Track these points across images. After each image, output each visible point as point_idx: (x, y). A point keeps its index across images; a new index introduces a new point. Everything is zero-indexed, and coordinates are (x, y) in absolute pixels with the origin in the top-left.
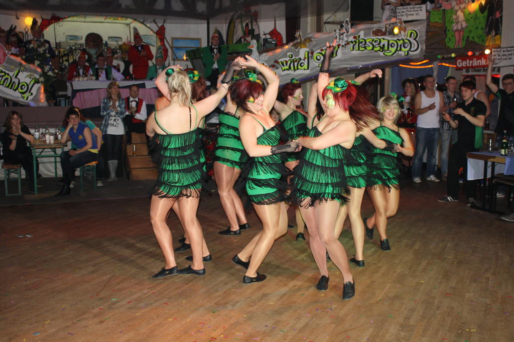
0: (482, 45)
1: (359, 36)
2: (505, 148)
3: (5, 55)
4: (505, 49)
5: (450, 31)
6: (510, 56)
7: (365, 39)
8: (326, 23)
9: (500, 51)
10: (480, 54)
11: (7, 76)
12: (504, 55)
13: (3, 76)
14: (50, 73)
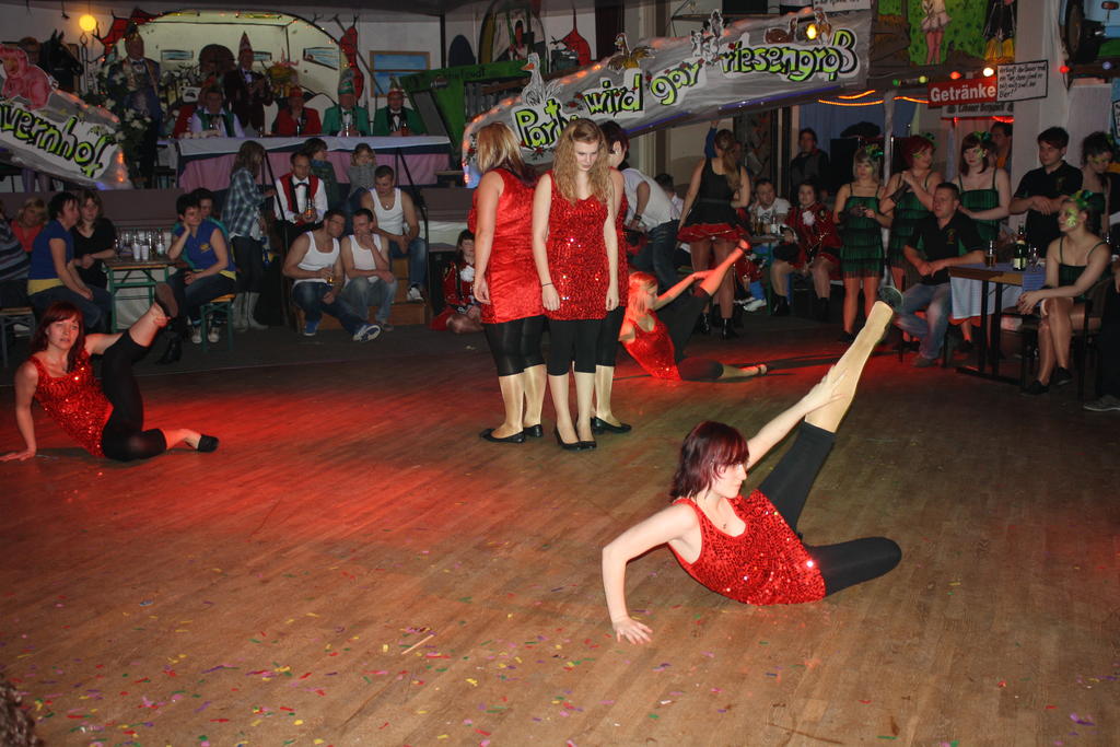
0: (978, 58)
1: (741, 43)
2: (1021, 257)
3: (47, 89)
4: (1023, 67)
5: (918, 33)
6: (1033, 80)
7: (753, 48)
8: (674, 18)
9: (1013, 70)
10: (975, 75)
11: (51, 131)
12: (1020, 78)
13: (44, 131)
14: (136, 124)
